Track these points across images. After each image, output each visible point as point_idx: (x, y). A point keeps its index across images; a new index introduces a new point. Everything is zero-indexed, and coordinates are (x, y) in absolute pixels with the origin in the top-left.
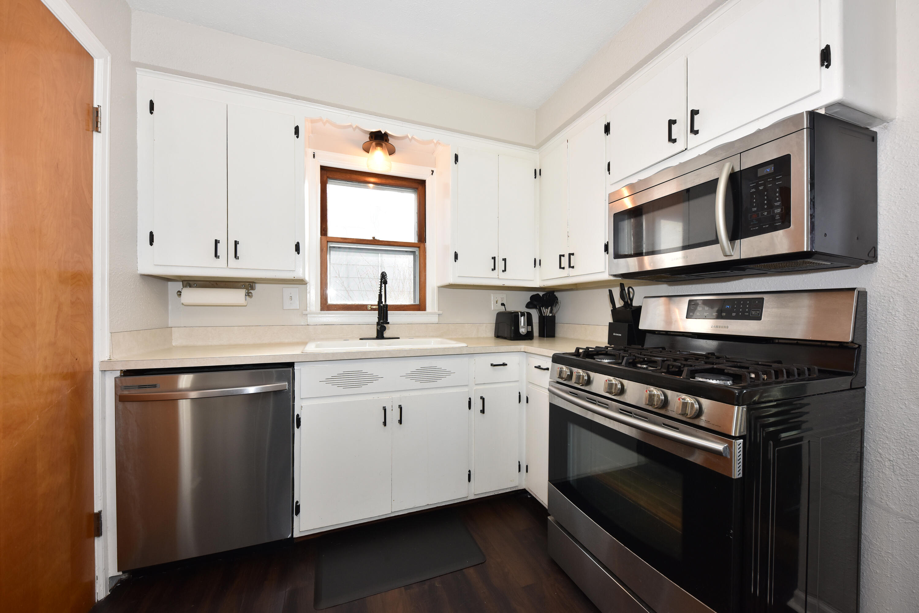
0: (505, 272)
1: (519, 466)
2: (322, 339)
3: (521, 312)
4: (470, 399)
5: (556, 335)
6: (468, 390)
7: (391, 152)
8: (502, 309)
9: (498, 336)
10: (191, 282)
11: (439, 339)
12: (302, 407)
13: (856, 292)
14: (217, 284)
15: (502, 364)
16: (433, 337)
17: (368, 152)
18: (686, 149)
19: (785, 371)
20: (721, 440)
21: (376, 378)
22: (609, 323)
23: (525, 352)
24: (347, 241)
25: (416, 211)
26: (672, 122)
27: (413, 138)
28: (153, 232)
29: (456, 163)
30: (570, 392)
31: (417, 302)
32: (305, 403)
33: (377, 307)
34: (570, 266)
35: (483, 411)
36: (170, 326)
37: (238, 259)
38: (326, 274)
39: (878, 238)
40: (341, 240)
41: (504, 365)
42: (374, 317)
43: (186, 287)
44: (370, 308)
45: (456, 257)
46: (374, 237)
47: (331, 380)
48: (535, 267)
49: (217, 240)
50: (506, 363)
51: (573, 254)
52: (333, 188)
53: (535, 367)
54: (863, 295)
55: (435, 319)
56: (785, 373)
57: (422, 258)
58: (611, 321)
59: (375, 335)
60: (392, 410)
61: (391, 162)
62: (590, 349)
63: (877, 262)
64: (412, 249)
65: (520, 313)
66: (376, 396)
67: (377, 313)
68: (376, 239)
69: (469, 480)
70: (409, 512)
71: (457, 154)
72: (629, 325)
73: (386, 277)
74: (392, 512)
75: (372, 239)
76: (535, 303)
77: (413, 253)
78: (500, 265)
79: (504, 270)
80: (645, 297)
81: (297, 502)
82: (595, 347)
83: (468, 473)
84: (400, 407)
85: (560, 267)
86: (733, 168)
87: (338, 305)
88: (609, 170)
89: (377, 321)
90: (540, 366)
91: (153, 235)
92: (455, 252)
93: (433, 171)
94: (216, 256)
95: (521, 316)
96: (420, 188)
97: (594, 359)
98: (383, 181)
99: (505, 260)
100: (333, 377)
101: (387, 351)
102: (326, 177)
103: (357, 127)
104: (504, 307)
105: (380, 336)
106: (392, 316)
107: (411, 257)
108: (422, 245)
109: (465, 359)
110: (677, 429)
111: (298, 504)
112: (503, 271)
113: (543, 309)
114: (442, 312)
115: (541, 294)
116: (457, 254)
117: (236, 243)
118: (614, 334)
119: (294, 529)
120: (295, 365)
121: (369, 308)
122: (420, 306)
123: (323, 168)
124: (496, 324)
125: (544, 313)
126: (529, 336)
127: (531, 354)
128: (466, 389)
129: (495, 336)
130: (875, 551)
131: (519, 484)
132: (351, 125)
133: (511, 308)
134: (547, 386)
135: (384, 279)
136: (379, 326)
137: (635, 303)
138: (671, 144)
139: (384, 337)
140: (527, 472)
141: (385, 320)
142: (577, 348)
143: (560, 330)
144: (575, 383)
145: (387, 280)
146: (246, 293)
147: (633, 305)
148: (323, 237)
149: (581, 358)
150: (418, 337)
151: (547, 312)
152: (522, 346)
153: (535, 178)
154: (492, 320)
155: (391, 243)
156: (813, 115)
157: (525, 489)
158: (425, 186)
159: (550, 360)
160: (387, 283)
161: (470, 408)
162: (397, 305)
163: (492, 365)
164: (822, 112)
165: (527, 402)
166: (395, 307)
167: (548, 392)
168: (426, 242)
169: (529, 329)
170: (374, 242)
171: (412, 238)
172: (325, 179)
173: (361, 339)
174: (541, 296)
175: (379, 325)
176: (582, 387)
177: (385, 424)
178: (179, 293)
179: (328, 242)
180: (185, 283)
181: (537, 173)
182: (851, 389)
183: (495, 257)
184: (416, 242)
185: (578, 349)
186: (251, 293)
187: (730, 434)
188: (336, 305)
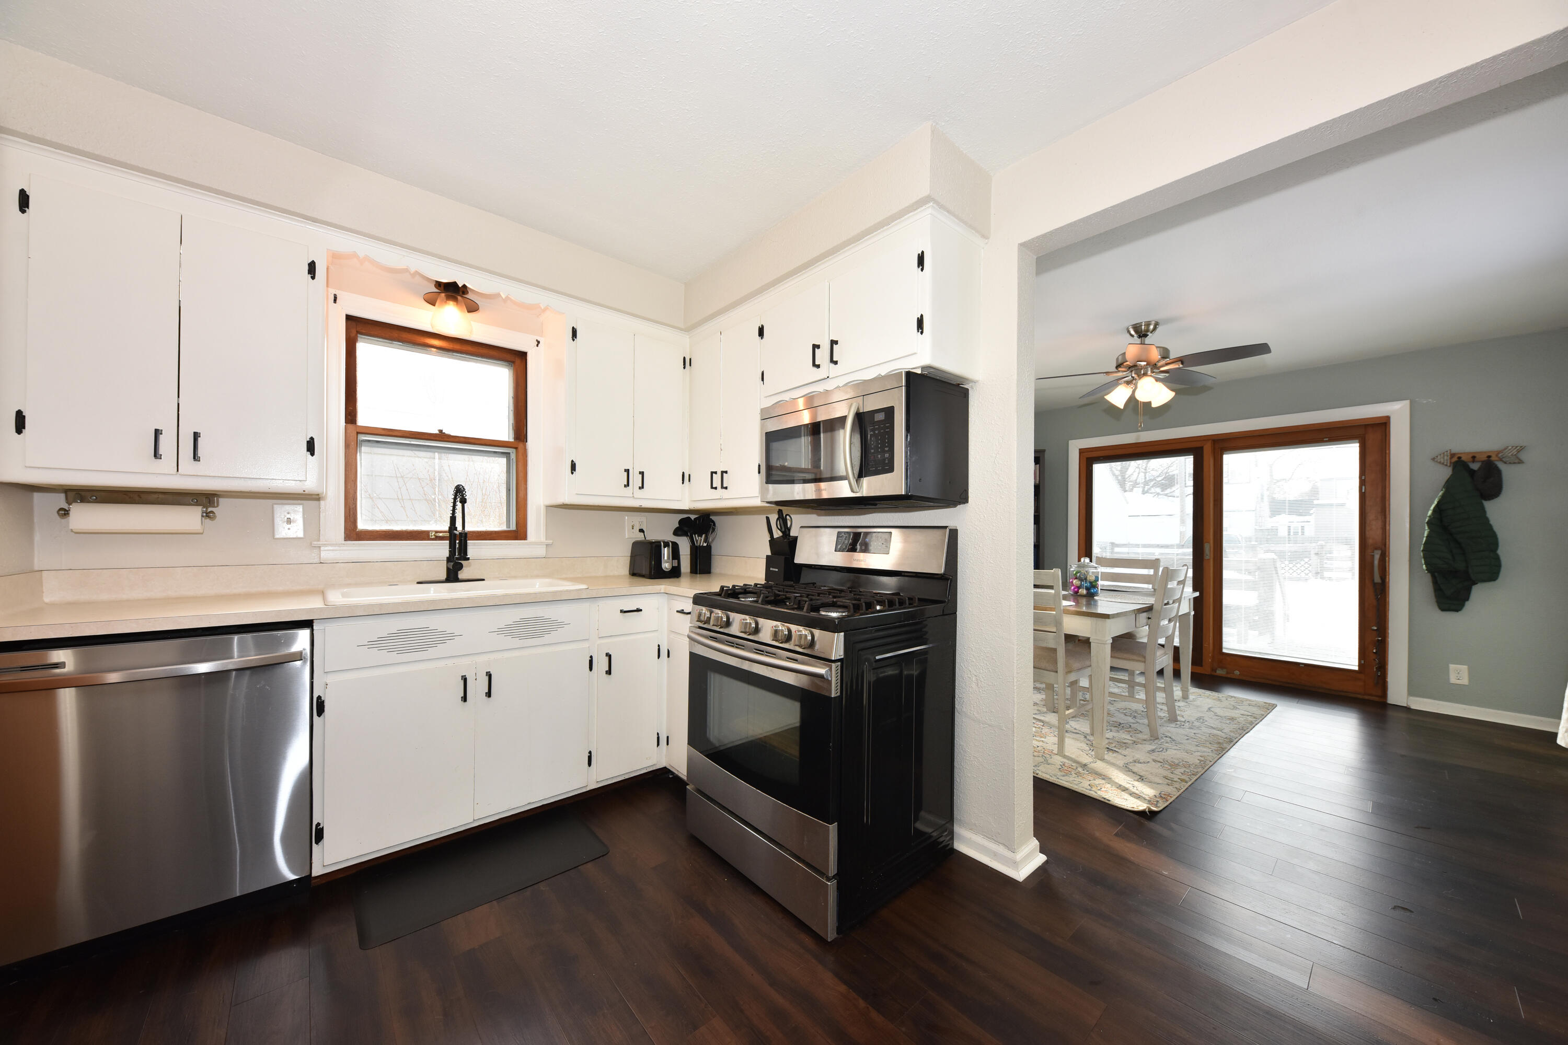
0: (642, 490)
1: (658, 738)
2: (349, 585)
3: (664, 542)
4: (591, 657)
5: (713, 570)
6: (588, 646)
7: (472, 308)
8: (640, 537)
9: (634, 573)
10: (83, 493)
11: (547, 580)
12: (327, 685)
13: (948, 530)
14: (140, 497)
15: (636, 609)
16: (537, 576)
17: (434, 305)
18: (828, 377)
19: (886, 600)
20: (825, 664)
21: (452, 636)
22: (767, 556)
23: (667, 594)
24: (394, 434)
25: (512, 394)
26: (816, 347)
27: (507, 298)
28: (22, 410)
29: (573, 340)
30: (711, 637)
31: (513, 527)
32: (330, 679)
33: (448, 535)
34: (722, 487)
35: (609, 672)
36: (36, 568)
37: (199, 461)
38: (355, 483)
39: (969, 482)
40: (383, 432)
41: (639, 610)
42: (442, 550)
43: (75, 501)
44: (434, 535)
45: (573, 467)
46: (442, 431)
47: (377, 644)
48: (683, 483)
49: (158, 430)
50: (641, 608)
51: (726, 472)
52: (366, 349)
53: (677, 611)
54: (954, 534)
55: (541, 551)
56: (887, 603)
57: (520, 464)
58: (769, 554)
59: (443, 576)
60: (476, 679)
61: (472, 323)
62: (736, 587)
63: (968, 503)
64: (503, 450)
65: (662, 544)
66: (449, 662)
67: (447, 543)
68: (444, 433)
69: (590, 764)
70: (500, 817)
71: (575, 327)
72: (785, 558)
73: (464, 492)
74: (474, 820)
75: (438, 432)
76: (686, 529)
77: (507, 455)
78: (636, 480)
79: (641, 486)
80: (802, 527)
81: (318, 824)
82: (742, 585)
83: (588, 755)
84: (489, 675)
85: (712, 488)
86: (858, 408)
87: (377, 532)
88: (763, 379)
89: (448, 556)
90: (683, 610)
91: (24, 417)
92: (572, 461)
93: (539, 342)
94: (156, 455)
95: (665, 547)
96: (518, 361)
97: (739, 598)
98: (457, 347)
99: (642, 473)
100: (381, 639)
101: (468, 598)
102: (355, 332)
103: (417, 273)
104: (643, 534)
105: (452, 576)
106: (473, 548)
107: (503, 461)
108: (521, 445)
109: (585, 605)
110: (797, 660)
111: (321, 827)
112: (640, 488)
113: (696, 537)
114: (551, 541)
115: (693, 517)
116: (575, 464)
117: (196, 436)
118: (771, 569)
119: (313, 865)
120: (314, 624)
121: (432, 536)
122: (518, 533)
123: (349, 318)
124: (631, 556)
125: (697, 541)
126: (675, 573)
127: (674, 596)
128: (586, 645)
129: (630, 574)
130: (967, 758)
131: (657, 762)
132: (407, 269)
133: (653, 536)
134: (687, 632)
135: (460, 493)
136: (452, 564)
137: (793, 533)
138: (815, 369)
139: (458, 579)
140: (668, 744)
141: (462, 555)
142: (721, 586)
143: (718, 564)
144: (713, 625)
145: (466, 497)
146: (203, 513)
147: (791, 535)
148: (350, 426)
149: (722, 597)
150: (515, 577)
151: (701, 541)
152: (663, 586)
153: (684, 368)
154: (627, 551)
155: (471, 441)
156: (909, 375)
157: (665, 768)
158: (526, 360)
159: (691, 601)
160: (466, 502)
161: (591, 669)
162: (480, 532)
163: (622, 611)
164: (919, 371)
165: (668, 656)
166: (477, 534)
167: (688, 639)
168: (527, 442)
169: (675, 563)
170: (441, 437)
171: (504, 433)
172: (353, 335)
173: (418, 583)
174: (693, 519)
175: (451, 562)
176: (721, 630)
177: (464, 699)
178: (64, 513)
179: (358, 433)
180: (71, 494)
181: (686, 363)
182: (943, 615)
183: (628, 470)
184: (512, 440)
185: (722, 588)
186: (212, 512)
187: (830, 658)
188: (373, 532)
